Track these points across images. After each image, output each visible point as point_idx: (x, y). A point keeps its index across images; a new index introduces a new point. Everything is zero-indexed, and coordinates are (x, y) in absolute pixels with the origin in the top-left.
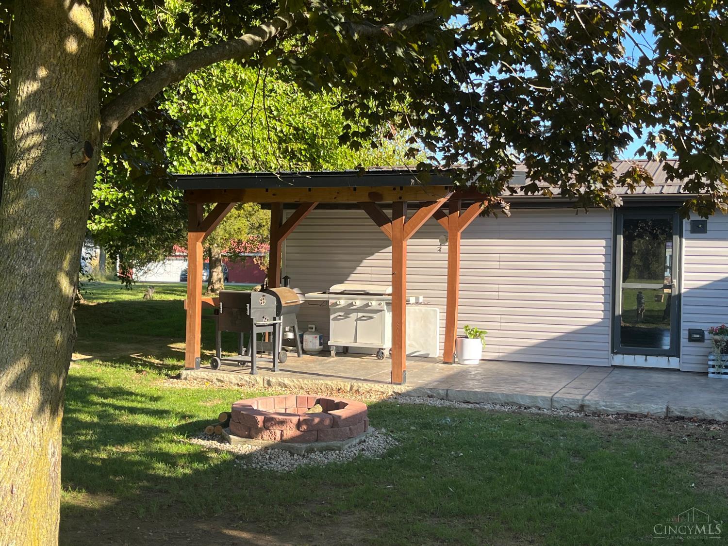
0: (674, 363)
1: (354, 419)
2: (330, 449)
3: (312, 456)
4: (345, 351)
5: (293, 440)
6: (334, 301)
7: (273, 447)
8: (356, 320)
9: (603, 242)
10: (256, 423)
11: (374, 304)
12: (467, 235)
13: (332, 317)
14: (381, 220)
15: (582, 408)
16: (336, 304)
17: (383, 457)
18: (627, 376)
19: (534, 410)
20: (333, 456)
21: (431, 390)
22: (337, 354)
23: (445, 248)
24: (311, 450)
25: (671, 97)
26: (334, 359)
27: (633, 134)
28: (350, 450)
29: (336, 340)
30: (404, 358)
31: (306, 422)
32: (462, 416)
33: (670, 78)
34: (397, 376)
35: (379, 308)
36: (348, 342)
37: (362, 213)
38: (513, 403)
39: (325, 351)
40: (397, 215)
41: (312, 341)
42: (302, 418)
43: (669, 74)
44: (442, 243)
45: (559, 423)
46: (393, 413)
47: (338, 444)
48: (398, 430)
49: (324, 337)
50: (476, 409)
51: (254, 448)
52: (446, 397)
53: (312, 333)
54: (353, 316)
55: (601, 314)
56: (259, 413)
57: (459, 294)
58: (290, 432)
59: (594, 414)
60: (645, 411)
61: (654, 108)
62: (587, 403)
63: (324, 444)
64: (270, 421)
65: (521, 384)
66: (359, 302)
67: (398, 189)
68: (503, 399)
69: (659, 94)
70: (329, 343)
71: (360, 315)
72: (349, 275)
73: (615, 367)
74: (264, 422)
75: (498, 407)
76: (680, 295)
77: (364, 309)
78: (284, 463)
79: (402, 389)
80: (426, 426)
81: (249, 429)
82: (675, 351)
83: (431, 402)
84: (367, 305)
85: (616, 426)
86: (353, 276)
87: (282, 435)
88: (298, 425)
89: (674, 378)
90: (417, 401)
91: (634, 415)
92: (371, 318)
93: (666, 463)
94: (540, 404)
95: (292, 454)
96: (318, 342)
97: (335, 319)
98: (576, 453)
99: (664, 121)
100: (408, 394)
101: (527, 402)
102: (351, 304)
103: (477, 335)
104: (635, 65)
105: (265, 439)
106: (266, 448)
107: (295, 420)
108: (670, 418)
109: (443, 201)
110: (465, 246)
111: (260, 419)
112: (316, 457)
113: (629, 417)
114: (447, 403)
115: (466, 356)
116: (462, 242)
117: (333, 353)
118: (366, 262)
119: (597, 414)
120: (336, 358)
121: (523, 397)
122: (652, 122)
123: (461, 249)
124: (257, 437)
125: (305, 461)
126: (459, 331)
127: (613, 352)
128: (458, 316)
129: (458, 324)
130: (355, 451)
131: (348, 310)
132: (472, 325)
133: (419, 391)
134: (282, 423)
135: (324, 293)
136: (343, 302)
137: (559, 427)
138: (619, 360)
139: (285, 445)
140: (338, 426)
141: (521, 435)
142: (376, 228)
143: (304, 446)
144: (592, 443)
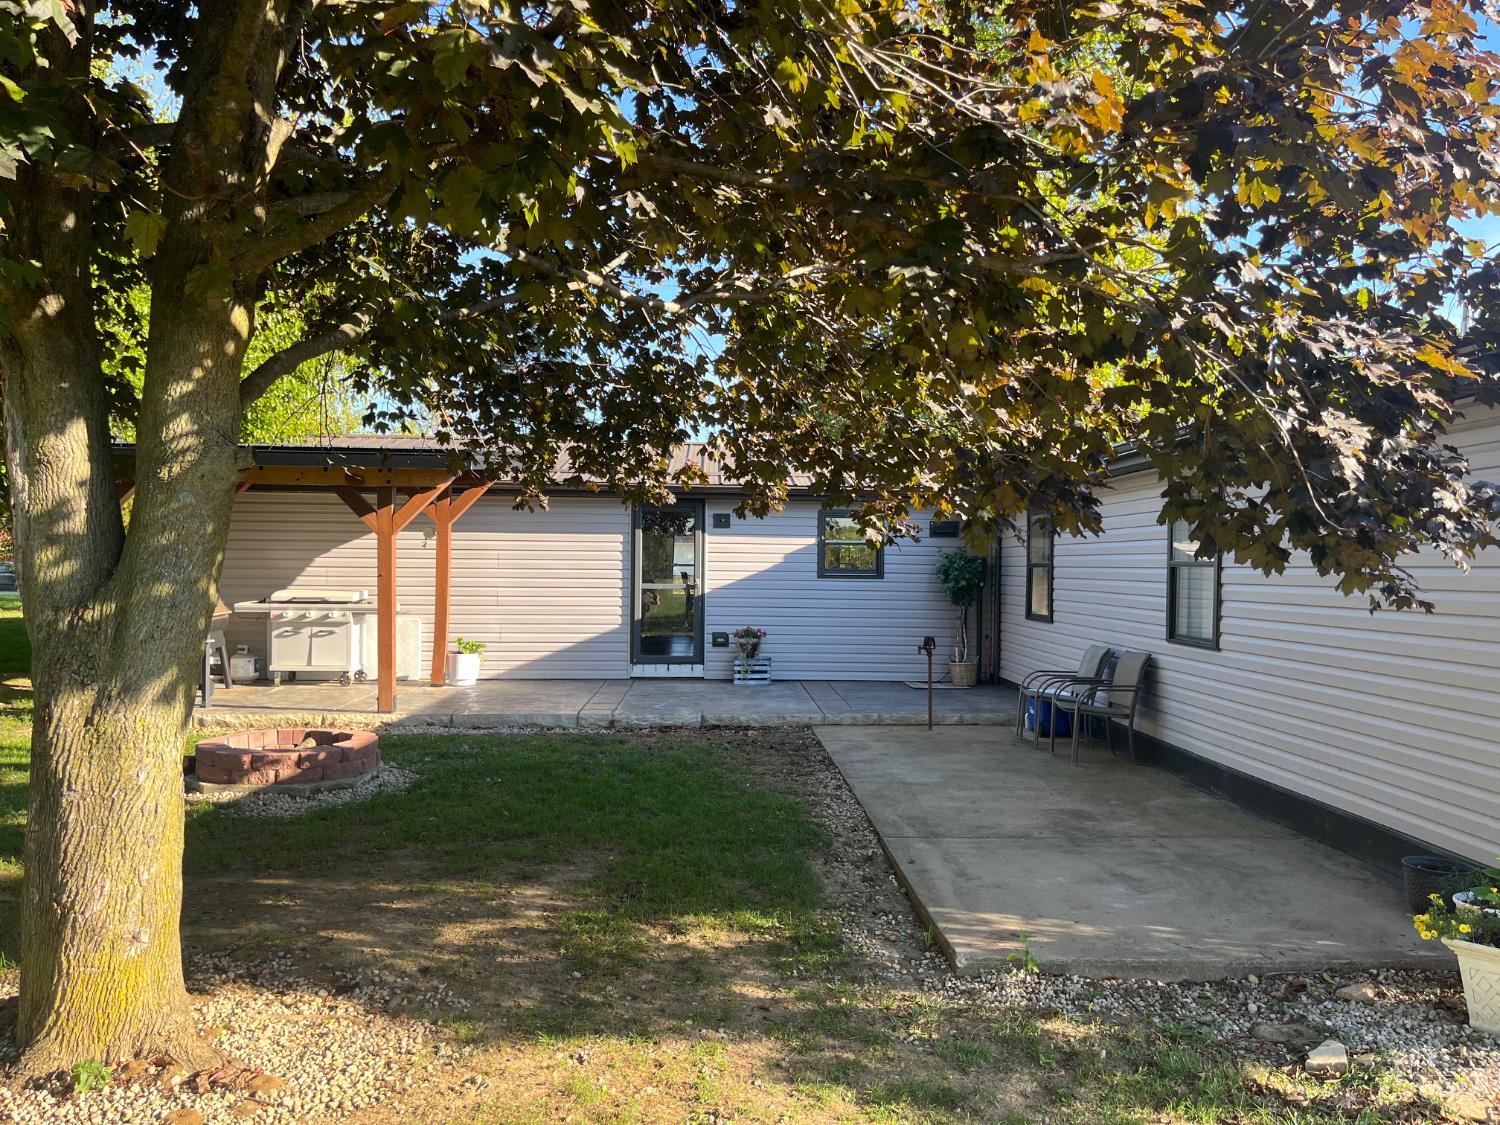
0: (698, 670)
1: (365, 751)
2: (342, 788)
3: (320, 796)
4: (291, 678)
5: (291, 780)
6: (278, 613)
7: (265, 791)
8: (311, 637)
9: (620, 538)
10: (242, 764)
11: (336, 615)
12: (461, 527)
13: (275, 633)
14: (362, 509)
15: (612, 723)
16: (281, 616)
17: (408, 791)
18: (650, 687)
19: (558, 730)
20: (346, 796)
21: (430, 716)
22: (283, 682)
23: (432, 543)
24: (319, 791)
25: (730, 399)
26: (278, 689)
27: (690, 431)
28: (365, 787)
29: (278, 664)
30: (394, 682)
31: (308, 758)
32: (479, 742)
33: (729, 380)
34: (385, 703)
35: (343, 619)
36: (298, 665)
37: (333, 497)
38: (534, 725)
39: (263, 678)
40: (384, 502)
41: (243, 666)
42: (303, 754)
43: (729, 376)
44: (428, 536)
45: (594, 741)
46: (394, 745)
47: (350, 781)
48: (411, 762)
49: (262, 659)
50: (491, 735)
51: (239, 795)
52: (451, 723)
53: (244, 656)
54: (306, 631)
55: (619, 620)
56: (246, 752)
57: (451, 600)
58: (286, 771)
59: (626, 729)
60: (679, 722)
61: (713, 408)
62: (617, 717)
63: (332, 783)
64: (259, 761)
65: (537, 704)
66: (314, 614)
67: (385, 471)
68: (521, 721)
69: (720, 394)
70: (271, 668)
71: (315, 629)
72: (293, 579)
73: (634, 678)
74: (252, 762)
75: (516, 731)
76: (703, 595)
77: (322, 621)
78: (286, 807)
79: (393, 717)
80: (442, 756)
81: (230, 773)
82: (698, 658)
83: (432, 730)
84: (327, 616)
85: (653, 739)
86: (300, 580)
87: (276, 776)
88: (299, 763)
89: (699, 686)
90: (415, 731)
91: (669, 727)
92: (331, 633)
93: (716, 769)
94: (565, 723)
95: (293, 798)
96: (251, 668)
97: (279, 636)
98: (623, 768)
99: (722, 421)
100: (400, 724)
101: (550, 722)
102: (304, 616)
103: (474, 648)
104: (692, 363)
105: (255, 781)
106: (256, 793)
107: (294, 756)
108: (707, 728)
109: (442, 487)
110: (457, 539)
111: (246, 759)
112: (326, 798)
113: (664, 729)
114: (454, 731)
115: (460, 676)
116: (453, 535)
117: (277, 680)
118: (318, 561)
119: (629, 729)
120: (281, 688)
121: (544, 716)
122: (711, 421)
123: (453, 544)
124: (241, 782)
125: (311, 803)
126: (451, 646)
127: (632, 662)
128: (450, 627)
129: (450, 636)
130: (372, 787)
131: (298, 625)
132: (467, 637)
133: (414, 719)
134: (276, 762)
135: (264, 601)
136: (291, 614)
137: (594, 744)
138: (639, 670)
139: (280, 787)
140: (348, 760)
141: (556, 756)
142: (354, 517)
143: (308, 786)
144: (636, 756)
